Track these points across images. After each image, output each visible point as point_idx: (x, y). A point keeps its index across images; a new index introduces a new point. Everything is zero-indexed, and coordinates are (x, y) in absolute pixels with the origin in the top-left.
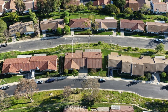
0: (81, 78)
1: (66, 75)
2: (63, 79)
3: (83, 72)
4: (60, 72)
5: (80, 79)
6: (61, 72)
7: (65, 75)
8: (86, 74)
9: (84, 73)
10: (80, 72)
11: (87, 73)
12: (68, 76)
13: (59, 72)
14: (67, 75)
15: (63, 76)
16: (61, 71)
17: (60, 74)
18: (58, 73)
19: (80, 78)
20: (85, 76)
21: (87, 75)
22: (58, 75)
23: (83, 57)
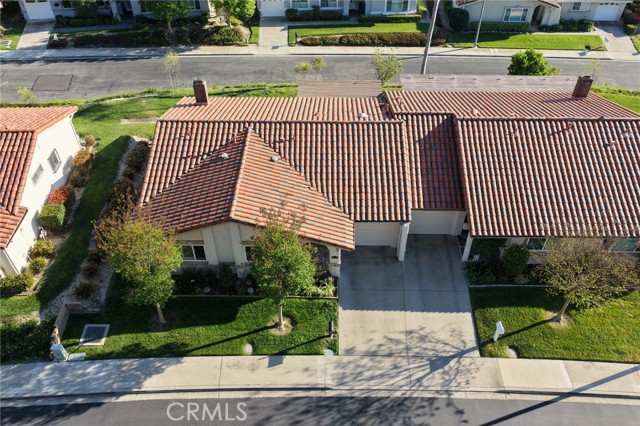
0: (380, 388)
1: (142, 338)
2: (94, 401)
3: (403, 307)
4: (65, 300)
5: (366, 403)
6: (84, 292)
7: (124, 340)
8: (455, 326)
9: (425, 307)
10: (358, 304)
11: (467, 317)
12: (175, 352)
13: (45, 296)
14: (157, 338)
15: (93, 358)
16: (80, 280)
17: (48, 326)
18: (24, 308)
19: (359, 389)
20: (438, 363)
21: (470, 340)
22: (29, 328)
23: (389, 114)
